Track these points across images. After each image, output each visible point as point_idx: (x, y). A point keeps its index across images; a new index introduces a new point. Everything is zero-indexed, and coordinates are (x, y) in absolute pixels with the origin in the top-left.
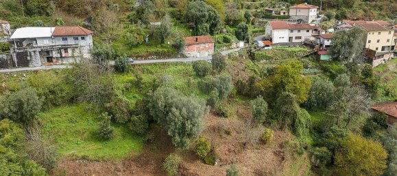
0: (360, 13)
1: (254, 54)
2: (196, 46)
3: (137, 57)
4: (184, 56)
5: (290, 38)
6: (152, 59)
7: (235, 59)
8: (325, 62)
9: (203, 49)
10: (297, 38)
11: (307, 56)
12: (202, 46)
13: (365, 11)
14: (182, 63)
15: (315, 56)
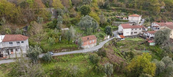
0: (160, 18)
1: (116, 43)
2: (88, 42)
3: (55, 51)
4: (82, 48)
5: (132, 33)
6: (64, 51)
7: (107, 47)
8: (152, 46)
9: (91, 43)
10: (135, 33)
11: (143, 43)
12: (91, 42)
13: (162, 17)
14: (81, 54)
15: (147, 43)
